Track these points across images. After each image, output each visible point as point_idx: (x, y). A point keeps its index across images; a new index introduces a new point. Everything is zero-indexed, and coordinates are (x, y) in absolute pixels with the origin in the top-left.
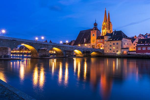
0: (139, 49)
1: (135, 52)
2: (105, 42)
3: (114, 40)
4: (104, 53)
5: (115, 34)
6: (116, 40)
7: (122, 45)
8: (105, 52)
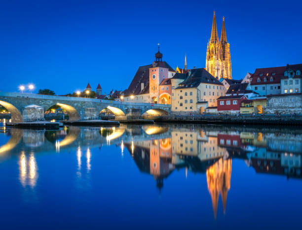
0: (222, 103)
1: (217, 110)
2: (173, 91)
3: (187, 86)
4: (172, 112)
5: (192, 75)
6: (189, 87)
7: (198, 97)
8: (173, 109)
